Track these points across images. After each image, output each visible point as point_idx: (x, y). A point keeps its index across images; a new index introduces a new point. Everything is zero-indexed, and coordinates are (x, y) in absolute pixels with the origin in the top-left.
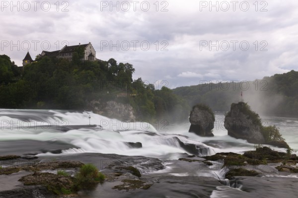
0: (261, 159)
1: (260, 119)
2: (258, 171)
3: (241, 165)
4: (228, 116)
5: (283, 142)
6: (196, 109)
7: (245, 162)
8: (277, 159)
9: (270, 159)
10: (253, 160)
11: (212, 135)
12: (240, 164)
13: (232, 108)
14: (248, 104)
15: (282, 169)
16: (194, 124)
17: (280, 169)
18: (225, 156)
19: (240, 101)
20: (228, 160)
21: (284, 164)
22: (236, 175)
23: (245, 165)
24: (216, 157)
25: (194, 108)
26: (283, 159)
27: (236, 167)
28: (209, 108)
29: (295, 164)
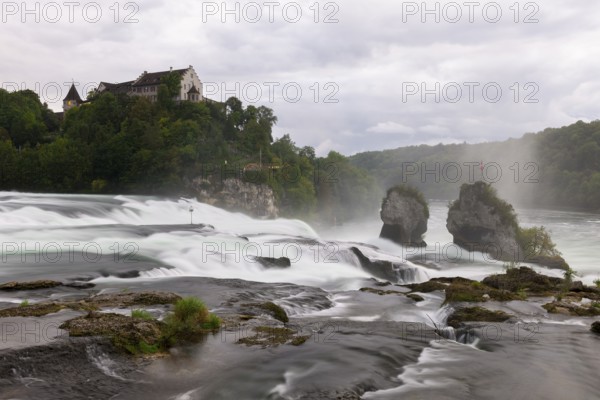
0: (514, 289)
1: (516, 215)
2: (508, 312)
3: (477, 301)
4: (454, 209)
5: (558, 257)
6: (394, 194)
7: (486, 296)
8: (545, 290)
9: (532, 291)
10: (500, 291)
11: (423, 245)
12: (474, 300)
13: (461, 194)
14: (493, 185)
15: (554, 308)
16: (390, 223)
17: (551, 309)
18: (448, 284)
20: (454, 291)
21: (559, 299)
22: (468, 319)
23: (484, 300)
24: (430, 287)
25: (389, 192)
26: (558, 289)
27: (467, 305)
28: (419, 194)
29: (580, 300)
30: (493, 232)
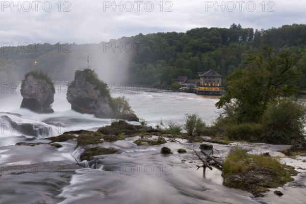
0: (117, 134)
2: (116, 148)
3: (97, 143)
4: (71, 86)
5: (133, 114)
6: (30, 77)
7: (102, 139)
8: (133, 133)
9: (126, 134)
10: (110, 136)
11: (52, 111)
12: (96, 142)
13: (76, 77)
14: (95, 72)
15: (140, 143)
16: (28, 97)
17: (138, 143)
18: (77, 136)
19: (86, 68)
20: (82, 138)
21: (142, 137)
22: (94, 154)
23: (101, 142)
24: (64, 137)
25: (27, 76)
26: (140, 132)
27: (91, 146)
28: (48, 77)
29: (151, 137)
30: (96, 101)
